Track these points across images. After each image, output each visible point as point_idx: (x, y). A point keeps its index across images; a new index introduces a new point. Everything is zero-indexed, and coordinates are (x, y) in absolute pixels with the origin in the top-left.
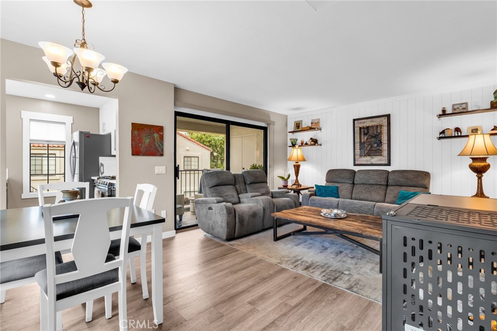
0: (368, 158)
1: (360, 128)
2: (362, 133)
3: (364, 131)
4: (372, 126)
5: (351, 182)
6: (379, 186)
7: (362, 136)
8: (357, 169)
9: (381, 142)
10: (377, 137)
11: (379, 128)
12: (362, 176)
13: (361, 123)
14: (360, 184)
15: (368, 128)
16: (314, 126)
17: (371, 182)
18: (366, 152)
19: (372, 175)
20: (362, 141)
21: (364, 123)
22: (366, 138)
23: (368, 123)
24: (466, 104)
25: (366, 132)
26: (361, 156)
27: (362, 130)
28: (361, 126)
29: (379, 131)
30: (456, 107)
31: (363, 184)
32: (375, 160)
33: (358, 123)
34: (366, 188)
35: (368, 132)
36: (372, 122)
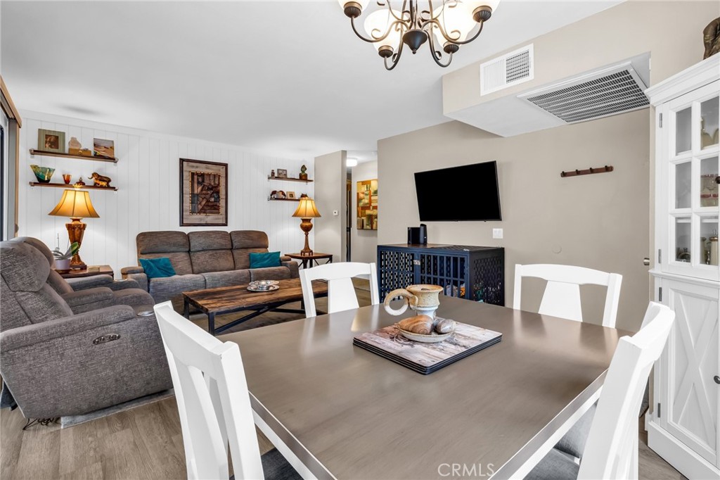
0: (202, 216)
1: (193, 174)
2: (196, 180)
3: (199, 178)
4: (209, 175)
5: (187, 250)
6: (224, 251)
7: (196, 185)
8: (187, 230)
9: (219, 197)
10: (215, 190)
11: (217, 179)
12: (202, 240)
13: (193, 167)
14: (199, 251)
15: (202, 175)
16: (103, 152)
17: (215, 247)
18: (200, 207)
19: (215, 238)
20: (196, 192)
21: (197, 167)
22: (200, 188)
23: (202, 169)
24: (286, 171)
25: (200, 180)
26: (193, 212)
27: (196, 177)
28: (194, 170)
29: (217, 182)
30: (280, 172)
31: (203, 250)
32: (211, 218)
33: (188, 165)
34: (211, 255)
35: (203, 181)
36: (207, 168)
